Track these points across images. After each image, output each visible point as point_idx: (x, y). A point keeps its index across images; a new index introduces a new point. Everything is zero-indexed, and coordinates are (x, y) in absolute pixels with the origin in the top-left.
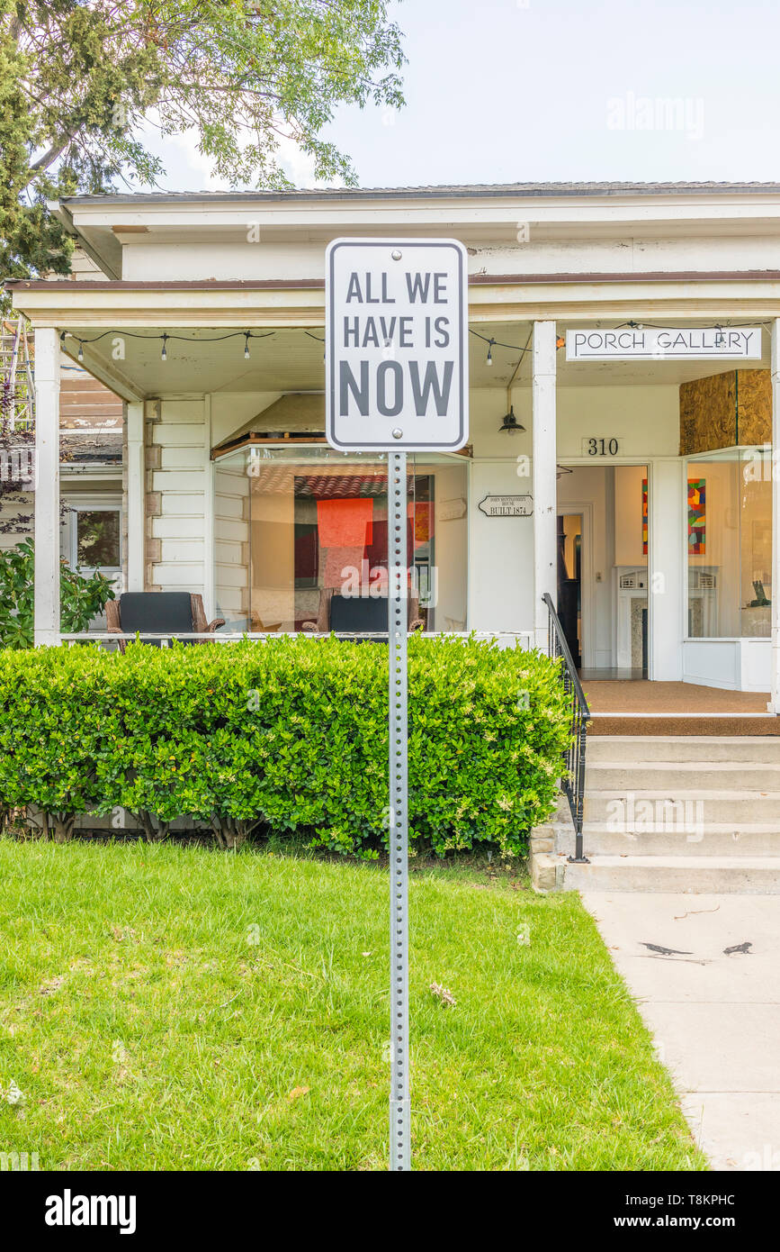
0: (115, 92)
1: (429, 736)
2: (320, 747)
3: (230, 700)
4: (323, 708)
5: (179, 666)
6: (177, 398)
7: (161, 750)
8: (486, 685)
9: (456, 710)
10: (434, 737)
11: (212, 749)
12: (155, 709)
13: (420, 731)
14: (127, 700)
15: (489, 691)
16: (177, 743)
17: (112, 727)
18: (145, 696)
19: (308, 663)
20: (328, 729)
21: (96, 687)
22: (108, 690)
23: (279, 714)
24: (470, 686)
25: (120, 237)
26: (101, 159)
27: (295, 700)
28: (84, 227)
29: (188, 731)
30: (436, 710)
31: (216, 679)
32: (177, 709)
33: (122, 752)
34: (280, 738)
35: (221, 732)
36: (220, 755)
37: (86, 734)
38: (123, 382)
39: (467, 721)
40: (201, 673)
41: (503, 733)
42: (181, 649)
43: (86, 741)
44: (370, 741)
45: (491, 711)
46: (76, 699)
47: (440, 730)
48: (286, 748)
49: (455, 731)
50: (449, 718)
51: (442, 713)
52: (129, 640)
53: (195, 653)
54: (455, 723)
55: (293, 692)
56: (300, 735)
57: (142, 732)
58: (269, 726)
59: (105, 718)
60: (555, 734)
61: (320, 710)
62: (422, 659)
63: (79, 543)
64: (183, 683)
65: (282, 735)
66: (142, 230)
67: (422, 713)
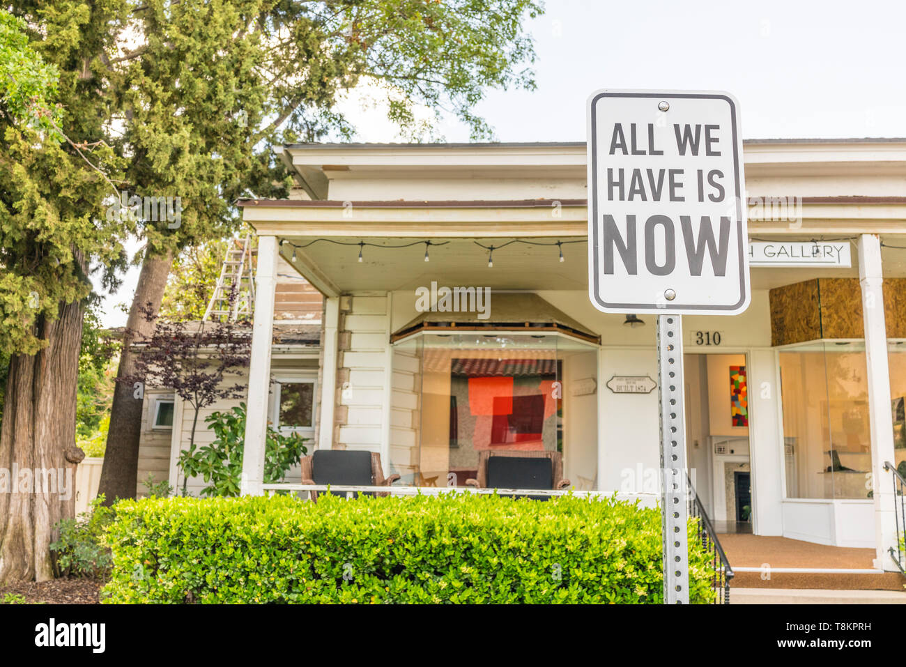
0: (327, 76)
1: (584, 588)
2: (487, 595)
3: (407, 550)
4: (490, 560)
5: (364, 518)
6: (366, 295)
7: (345, 593)
8: (635, 543)
9: (609, 565)
10: (589, 589)
11: (390, 594)
12: (342, 555)
13: (577, 584)
14: (318, 546)
15: (638, 548)
16: (359, 587)
17: (303, 570)
18: (334, 544)
19: (477, 518)
20: (493, 579)
21: (291, 535)
22: (302, 537)
23: (450, 563)
24: (621, 544)
25: (328, 174)
26: (314, 124)
27: (465, 552)
28: (301, 166)
29: (369, 576)
30: (591, 564)
31: (396, 530)
32: (361, 556)
33: (311, 594)
34: (450, 586)
35: (398, 578)
36: (397, 599)
37: (280, 577)
38: (325, 281)
39: (619, 576)
40: (384, 525)
41: (652, 588)
42: (366, 501)
43: (280, 583)
44: (531, 591)
45: (641, 567)
46: (274, 544)
47: (594, 583)
48: (456, 595)
49: (608, 584)
50: (603, 572)
51: (596, 568)
52: (321, 492)
53: (377, 505)
54: (608, 577)
55: (463, 544)
56: (468, 584)
57: (330, 575)
58: (441, 574)
59: (297, 562)
60: (698, 590)
61: (487, 561)
62: (576, 517)
63: (281, 408)
64: (367, 533)
65: (453, 583)
66: (345, 168)
67: (578, 566)
